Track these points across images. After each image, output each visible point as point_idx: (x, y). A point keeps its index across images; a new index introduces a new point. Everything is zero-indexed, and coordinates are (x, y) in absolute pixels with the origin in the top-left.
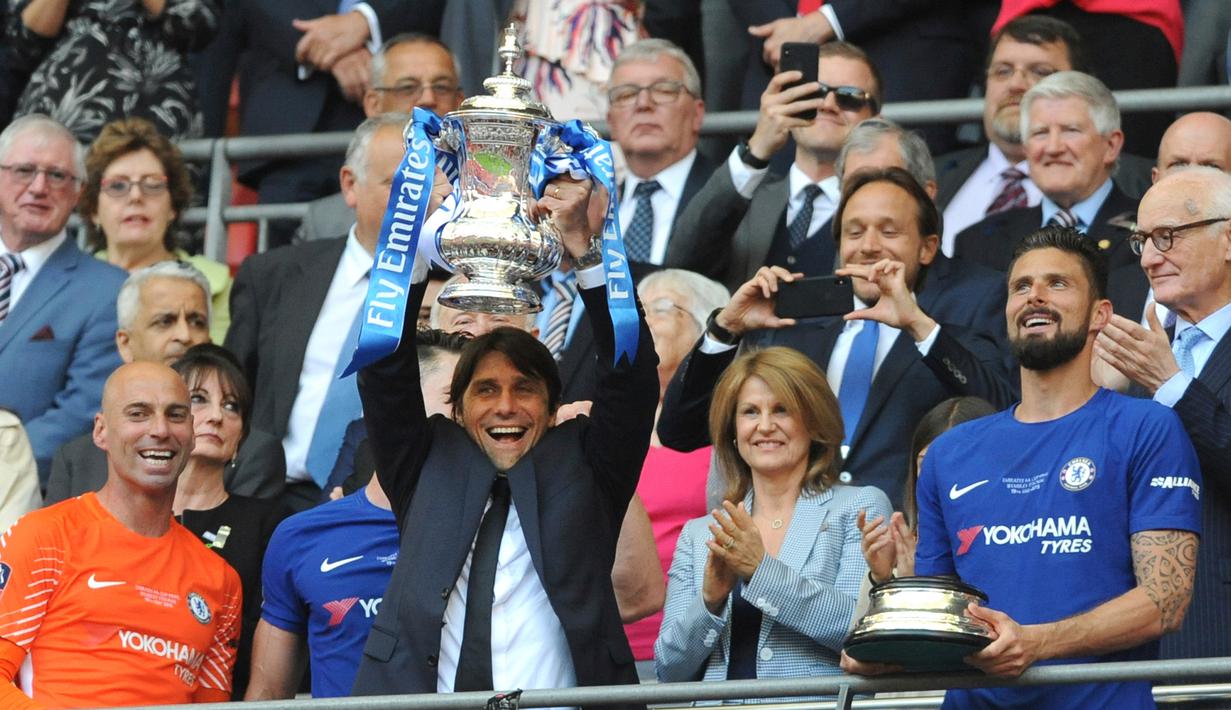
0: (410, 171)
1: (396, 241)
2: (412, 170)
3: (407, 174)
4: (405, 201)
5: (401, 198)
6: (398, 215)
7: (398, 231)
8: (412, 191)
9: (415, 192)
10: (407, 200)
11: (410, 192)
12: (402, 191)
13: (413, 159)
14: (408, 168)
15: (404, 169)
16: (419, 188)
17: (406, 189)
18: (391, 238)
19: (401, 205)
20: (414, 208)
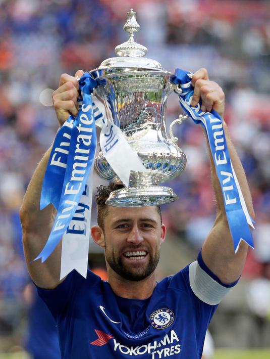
0: (81, 126)
1: (76, 175)
2: (83, 126)
3: (80, 129)
4: (80, 147)
5: (78, 146)
6: (76, 158)
7: (78, 168)
8: (85, 139)
9: (87, 140)
10: (82, 146)
11: (83, 141)
12: (78, 141)
13: (83, 118)
14: (80, 125)
15: (78, 126)
16: (89, 137)
17: (80, 139)
18: (73, 173)
19: (78, 150)
20: (87, 152)
